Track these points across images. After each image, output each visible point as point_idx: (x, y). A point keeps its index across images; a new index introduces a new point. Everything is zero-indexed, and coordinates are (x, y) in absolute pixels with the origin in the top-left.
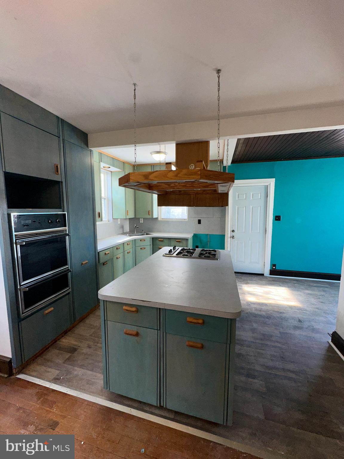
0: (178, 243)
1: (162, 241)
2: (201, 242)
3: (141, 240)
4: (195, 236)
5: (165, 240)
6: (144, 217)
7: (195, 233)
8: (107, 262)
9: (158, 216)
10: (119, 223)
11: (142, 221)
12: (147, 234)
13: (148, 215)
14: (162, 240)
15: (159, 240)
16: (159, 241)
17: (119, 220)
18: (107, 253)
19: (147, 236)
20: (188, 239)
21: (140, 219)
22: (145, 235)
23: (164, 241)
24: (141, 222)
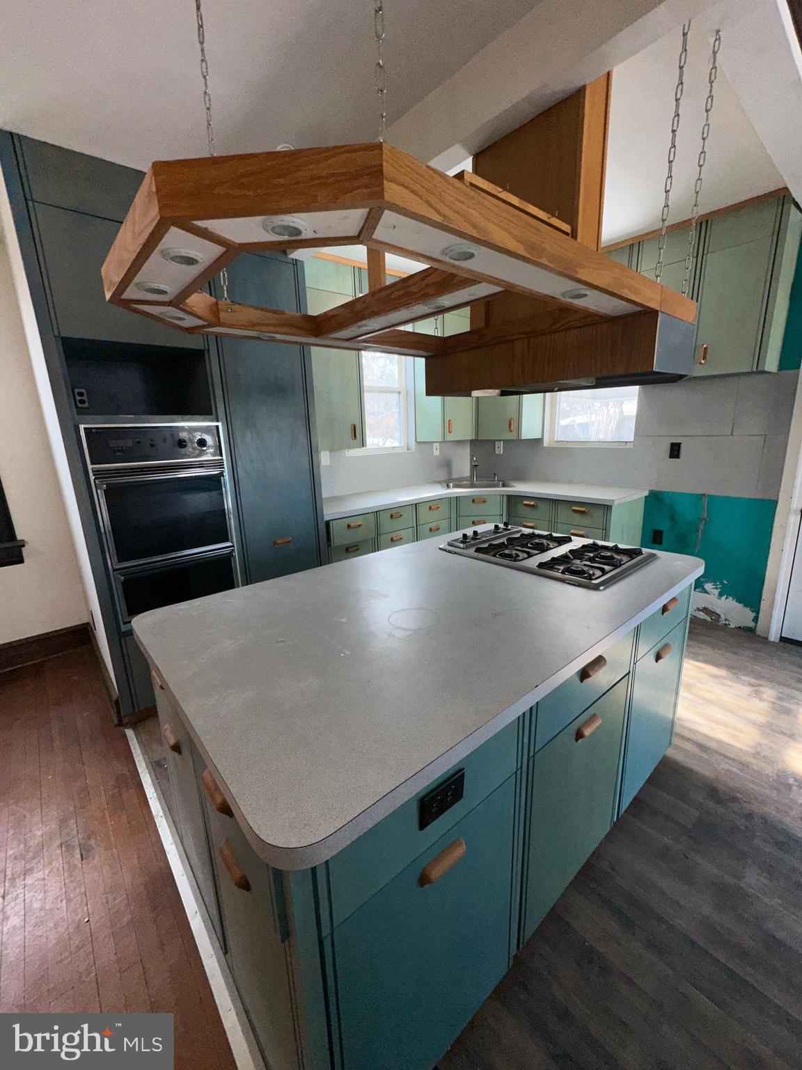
0: (577, 516)
1: (533, 506)
2: (673, 518)
3: (473, 501)
4: (655, 500)
5: (541, 505)
6: (505, 439)
7: (653, 488)
8: (357, 546)
9: (543, 435)
10: (436, 453)
11: (500, 449)
12: (504, 485)
13: (509, 433)
14: (532, 503)
15: (525, 502)
16: (525, 504)
17: (436, 446)
18: (352, 525)
19: (503, 489)
20: (611, 506)
21: (497, 443)
22: (498, 486)
23: (537, 505)
24: (497, 452)
